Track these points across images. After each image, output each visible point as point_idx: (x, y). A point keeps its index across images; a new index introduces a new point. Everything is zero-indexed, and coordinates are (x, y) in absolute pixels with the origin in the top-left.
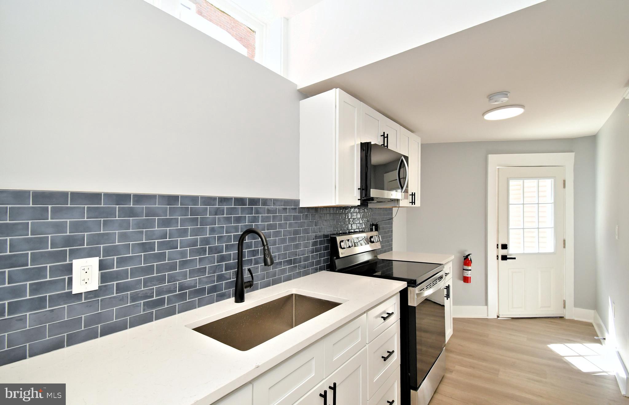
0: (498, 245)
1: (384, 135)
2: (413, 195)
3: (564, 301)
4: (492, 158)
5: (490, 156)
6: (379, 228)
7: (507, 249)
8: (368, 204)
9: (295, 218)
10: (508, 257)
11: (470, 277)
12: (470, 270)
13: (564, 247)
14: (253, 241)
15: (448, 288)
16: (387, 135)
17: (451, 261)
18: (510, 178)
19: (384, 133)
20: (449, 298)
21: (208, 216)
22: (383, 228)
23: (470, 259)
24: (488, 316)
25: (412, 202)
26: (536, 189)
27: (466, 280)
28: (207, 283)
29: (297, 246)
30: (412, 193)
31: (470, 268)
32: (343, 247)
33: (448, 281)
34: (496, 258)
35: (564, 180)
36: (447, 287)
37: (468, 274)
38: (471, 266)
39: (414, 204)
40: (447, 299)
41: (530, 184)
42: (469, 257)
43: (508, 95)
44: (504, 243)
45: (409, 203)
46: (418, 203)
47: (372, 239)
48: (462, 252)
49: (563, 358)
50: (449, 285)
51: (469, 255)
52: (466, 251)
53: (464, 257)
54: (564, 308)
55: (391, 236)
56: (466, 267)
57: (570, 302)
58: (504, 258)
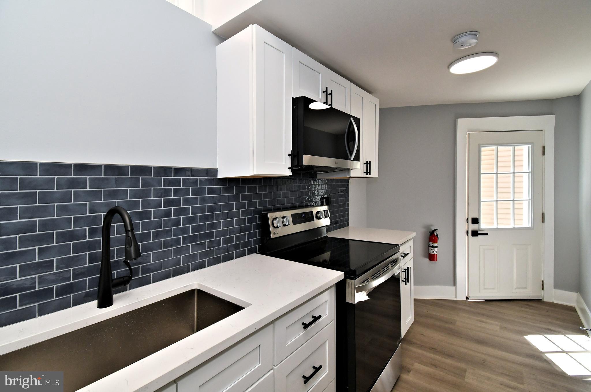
0: (467, 219)
1: (326, 91)
2: (368, 164)
3: (542, 281)
4: (461, 122)
5: (460, 121)
6: (331, 202)
7: (478, 224)
8: (317, 175)
9: (211, 191)
10: (479, 232)
11: (436, 255)
12: (437, 247)
13: (543, 221)
14: (140, 221)
15: (406, 271)
16: (332, 91)
17: (411, 239)
18: (483, 144)
19: (327, 88)
20: (408, 282)
21: (55, 190)
22: (337, 202)
23: (436, 235)
24: (456, 297)
25: (367, 172)
26: (511, 159)
27: (432, 258)
28: (55, 282)
29: (212, 226)
30: (367, 161)
31: (436, 245)
32: (275, 225)
33: (407, 263)
34: (465, 234)
35: (543, 147)
36: (405, 269)
37: (435, 251)
38: (437, 242)
39: (370, 174)
40: (406, 284)
41: (505, 151)
42: (435, 233)
43: (477, 36)
44: (475, 216)
45: (363, 173)
46: (375, 173)
47: (318, 215)
48: (428, 227)
49: (543, 355)
50: (408, 268)
51: (435, 230)
52: (432, 225)
53: (429, 232)
54: (542, 289)
55: (347, 210)
56: (432, 244)
57: (549, 282)
58: (475, 233)
